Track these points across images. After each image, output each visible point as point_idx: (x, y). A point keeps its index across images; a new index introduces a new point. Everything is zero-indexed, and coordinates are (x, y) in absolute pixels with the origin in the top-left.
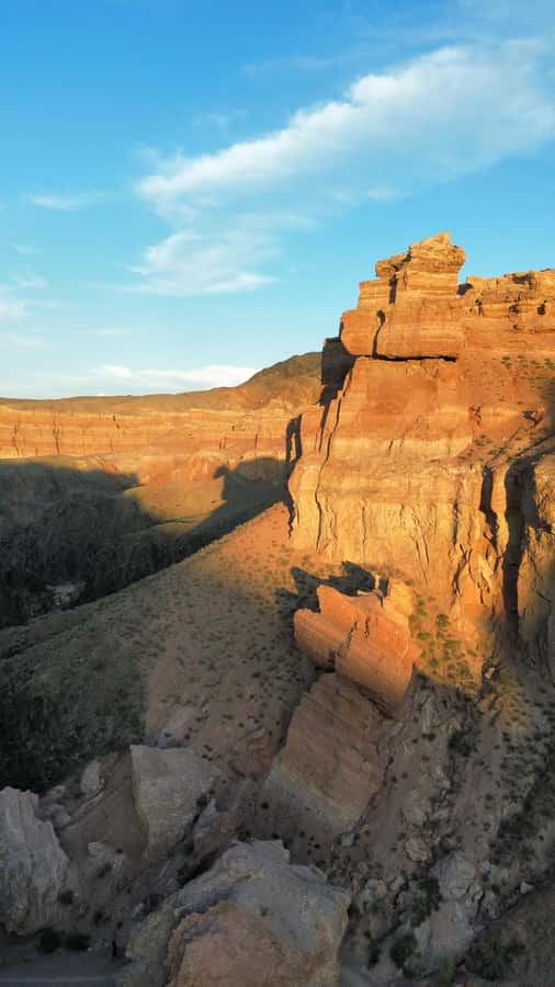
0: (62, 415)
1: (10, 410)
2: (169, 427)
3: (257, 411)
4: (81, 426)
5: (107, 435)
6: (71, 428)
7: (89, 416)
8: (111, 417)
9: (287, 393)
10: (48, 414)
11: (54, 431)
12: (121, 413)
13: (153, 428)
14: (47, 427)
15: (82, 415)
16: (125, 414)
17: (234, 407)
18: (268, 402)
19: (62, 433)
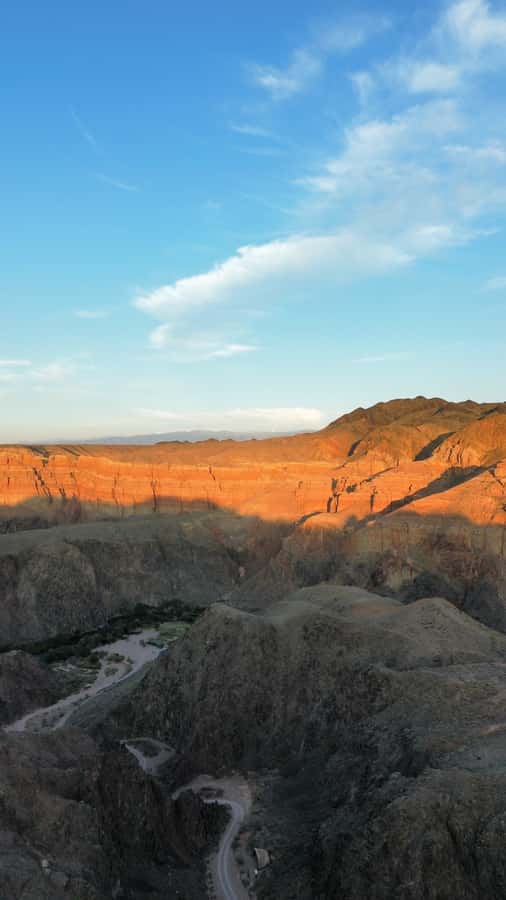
0: (160, 467)
1: (111, 462)
2: (267, 480)
3: (355, 463)
4: (179, 478)
5: (204, 488)
6: (168, 480)
7: (186, 468)
8: (207, 469)
9: (385, 444)
10: (147, 466)
11: (152, 483)
12: (215, 464)
13: (251, 482)
14: (146, 479)
15: (179, 468)
16: (220, 466)
17: (324, 456)
18: (366, 453)
19: (160, 486)
